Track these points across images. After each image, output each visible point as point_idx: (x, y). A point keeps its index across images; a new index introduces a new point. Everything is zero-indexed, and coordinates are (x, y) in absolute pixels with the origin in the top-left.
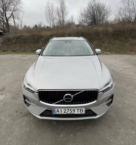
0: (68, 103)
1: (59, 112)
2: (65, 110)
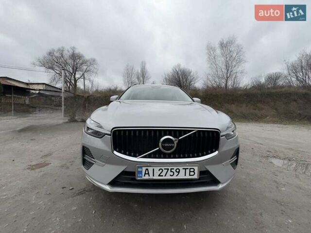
0: (167, 156)
1: (149, 176)
2: (161, 171)
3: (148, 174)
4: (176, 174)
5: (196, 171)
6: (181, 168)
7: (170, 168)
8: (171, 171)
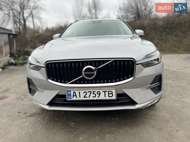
0: (90, 82)
1: (77, 97)
2: (85, 93)
3: (76, 96)
4: (97, 95)
5: (114, 94)
6: (101, 91)
7: (92, 91)
8: (93, 94)
